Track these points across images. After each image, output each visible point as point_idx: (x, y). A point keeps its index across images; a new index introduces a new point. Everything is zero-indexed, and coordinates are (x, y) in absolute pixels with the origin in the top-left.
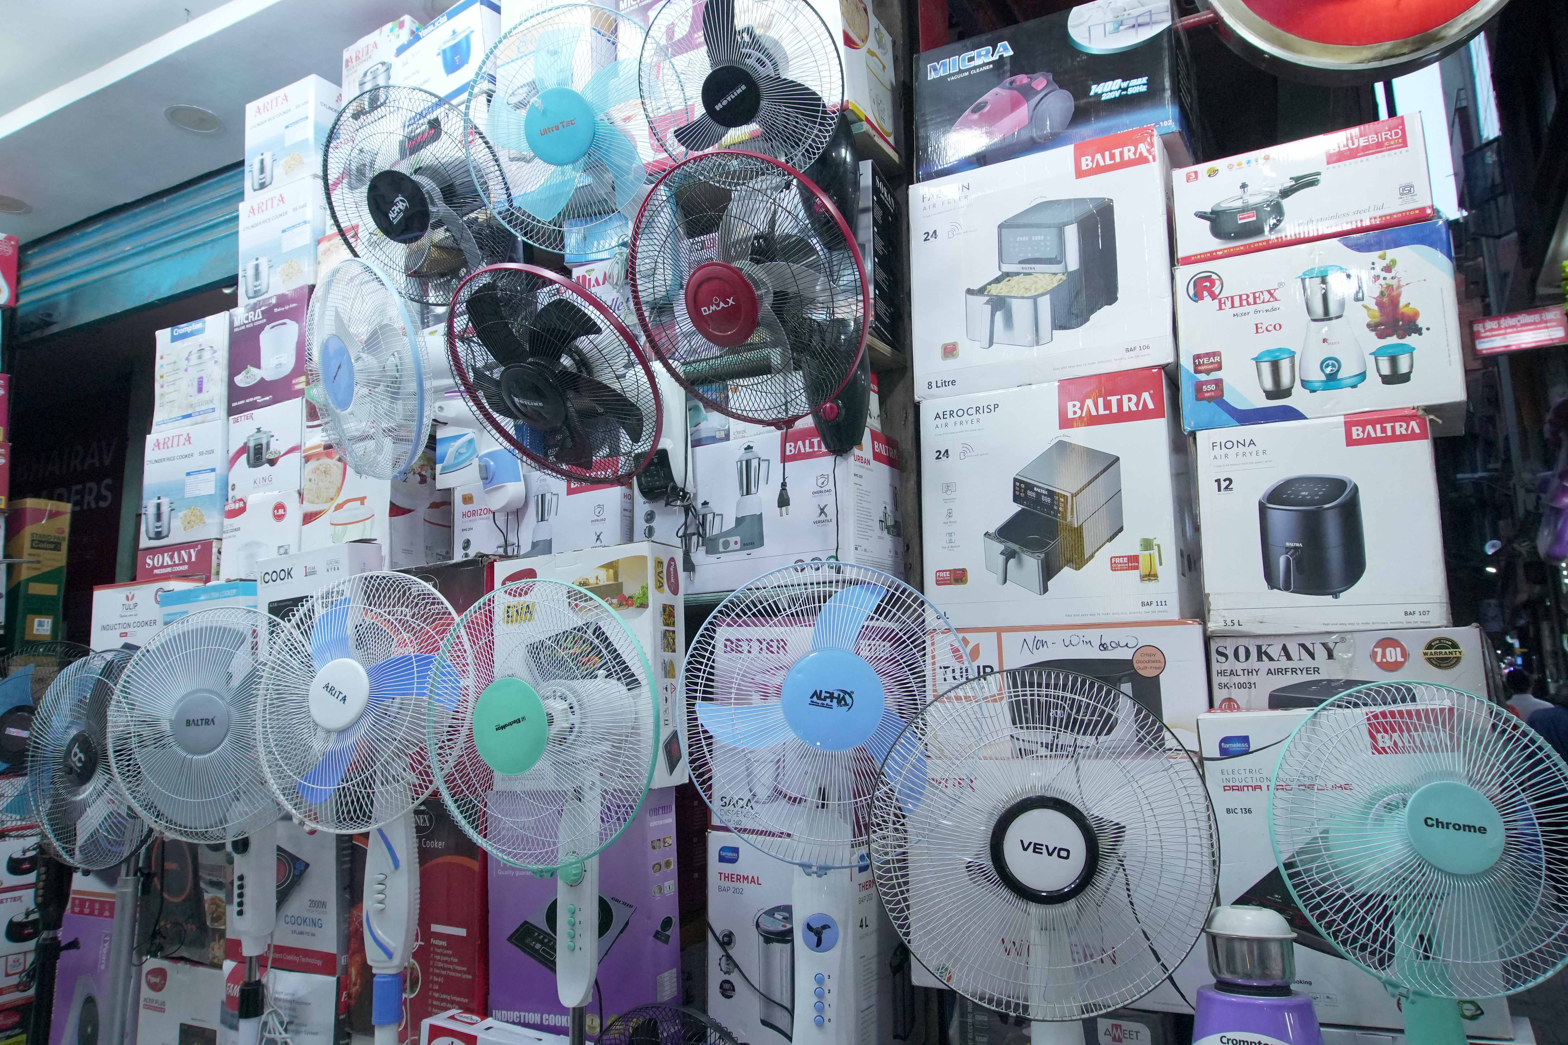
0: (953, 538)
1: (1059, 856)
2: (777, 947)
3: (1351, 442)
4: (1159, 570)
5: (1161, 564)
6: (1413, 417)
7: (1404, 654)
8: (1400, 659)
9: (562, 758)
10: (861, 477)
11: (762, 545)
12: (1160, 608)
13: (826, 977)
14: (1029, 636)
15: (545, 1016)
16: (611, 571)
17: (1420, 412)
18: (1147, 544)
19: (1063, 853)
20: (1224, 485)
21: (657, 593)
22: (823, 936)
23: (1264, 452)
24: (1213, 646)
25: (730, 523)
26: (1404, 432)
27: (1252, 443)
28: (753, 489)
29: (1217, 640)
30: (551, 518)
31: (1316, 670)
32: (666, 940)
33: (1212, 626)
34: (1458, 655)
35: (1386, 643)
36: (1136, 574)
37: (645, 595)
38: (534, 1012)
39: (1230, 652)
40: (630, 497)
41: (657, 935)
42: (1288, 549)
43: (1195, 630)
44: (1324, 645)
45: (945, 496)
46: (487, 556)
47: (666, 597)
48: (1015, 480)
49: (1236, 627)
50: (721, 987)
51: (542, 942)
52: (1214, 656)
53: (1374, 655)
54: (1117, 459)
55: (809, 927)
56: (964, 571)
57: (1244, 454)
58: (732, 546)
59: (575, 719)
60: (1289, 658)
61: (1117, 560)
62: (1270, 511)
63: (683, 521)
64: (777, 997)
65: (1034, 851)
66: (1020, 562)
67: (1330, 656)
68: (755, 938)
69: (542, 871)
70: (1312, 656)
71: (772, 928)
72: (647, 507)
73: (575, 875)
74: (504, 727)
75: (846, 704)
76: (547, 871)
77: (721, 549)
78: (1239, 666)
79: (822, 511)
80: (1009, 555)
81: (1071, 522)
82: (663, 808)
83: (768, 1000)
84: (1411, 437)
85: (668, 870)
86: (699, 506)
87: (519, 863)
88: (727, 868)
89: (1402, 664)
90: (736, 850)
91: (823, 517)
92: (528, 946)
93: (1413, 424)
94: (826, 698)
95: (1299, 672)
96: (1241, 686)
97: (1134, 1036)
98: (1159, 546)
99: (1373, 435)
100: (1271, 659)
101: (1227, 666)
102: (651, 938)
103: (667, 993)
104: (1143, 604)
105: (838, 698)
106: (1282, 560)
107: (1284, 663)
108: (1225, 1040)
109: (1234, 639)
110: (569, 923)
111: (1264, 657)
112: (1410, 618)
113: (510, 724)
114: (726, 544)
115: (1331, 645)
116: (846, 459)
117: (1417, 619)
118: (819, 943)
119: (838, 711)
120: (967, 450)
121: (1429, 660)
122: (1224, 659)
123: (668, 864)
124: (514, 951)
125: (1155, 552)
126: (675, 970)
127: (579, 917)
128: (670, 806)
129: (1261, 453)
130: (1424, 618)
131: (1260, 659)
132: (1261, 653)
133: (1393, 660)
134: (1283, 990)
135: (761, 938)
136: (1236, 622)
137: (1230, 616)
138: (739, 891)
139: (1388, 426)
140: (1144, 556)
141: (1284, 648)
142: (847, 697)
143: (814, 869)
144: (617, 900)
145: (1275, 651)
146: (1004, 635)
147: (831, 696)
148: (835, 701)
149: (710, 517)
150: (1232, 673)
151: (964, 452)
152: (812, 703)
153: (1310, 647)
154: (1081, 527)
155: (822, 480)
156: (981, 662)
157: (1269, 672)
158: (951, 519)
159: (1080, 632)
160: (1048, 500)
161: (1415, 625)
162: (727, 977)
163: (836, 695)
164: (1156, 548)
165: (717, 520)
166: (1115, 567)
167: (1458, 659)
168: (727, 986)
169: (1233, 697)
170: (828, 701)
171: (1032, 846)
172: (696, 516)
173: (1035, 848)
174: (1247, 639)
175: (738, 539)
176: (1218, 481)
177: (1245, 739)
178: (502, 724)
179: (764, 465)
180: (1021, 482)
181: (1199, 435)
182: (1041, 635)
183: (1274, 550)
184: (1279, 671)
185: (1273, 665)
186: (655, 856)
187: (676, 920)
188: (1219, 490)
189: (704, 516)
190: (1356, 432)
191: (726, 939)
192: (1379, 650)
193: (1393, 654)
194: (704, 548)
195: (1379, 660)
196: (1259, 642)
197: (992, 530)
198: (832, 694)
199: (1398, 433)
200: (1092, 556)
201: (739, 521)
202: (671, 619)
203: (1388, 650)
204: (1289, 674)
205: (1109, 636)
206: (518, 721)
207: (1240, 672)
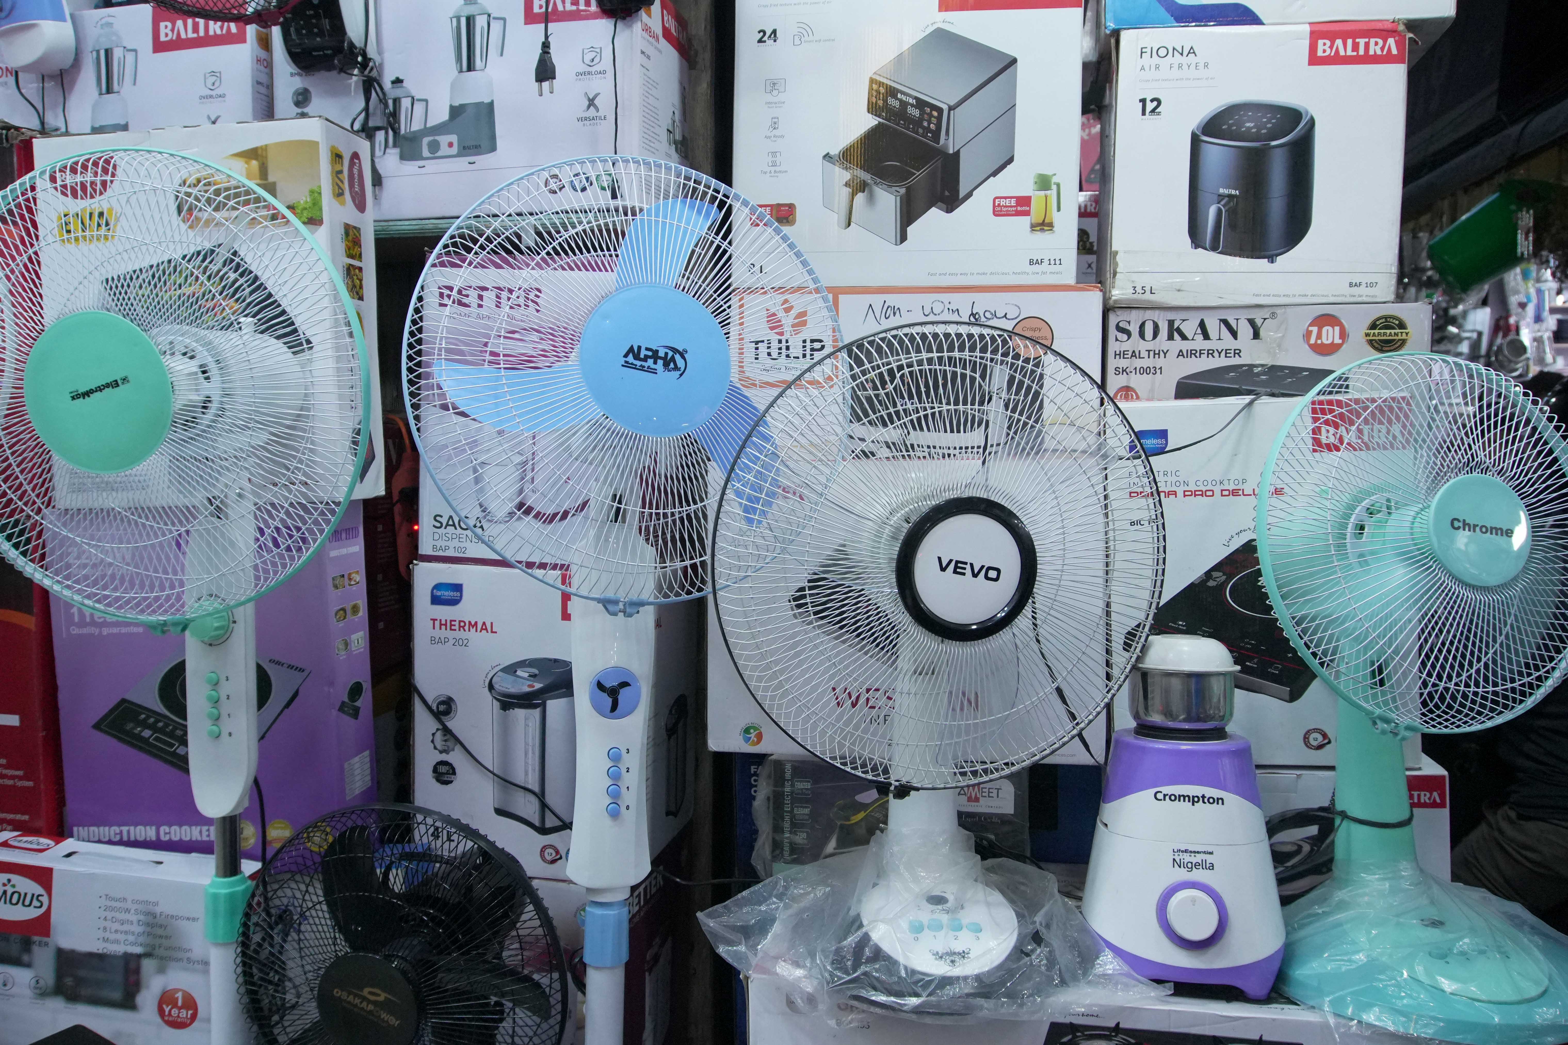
0: (778, 159)
1: (987, 577)
2: (520, 714)
3: (1314, 60)
4: (1057, 218)
5: (1059, 209)
6: (1392, 32)
7: (1343, 335)
8: (1338, 341)
9: (191, 450)
10: (648, 57)
11: (493, 148)
12: (1053, 268)
13: (624, 751)
14: (877, 300)
15: (164, 829)
16: (255, 164)
17: (1401, 28)
18: (1044, 183)
19: (991, 574)
20: (1150, 106)
21: (335, 203)
22: (621, 698)
23: (1206, 66)
24: (1113, 320)
25: (440, 114)
26: (1379, 52)
27: (1192, 51)
28: (478, 63)
29: (1119, 312)
30: (126, 89)
31: (1237, 353)
32: (355, 713)
33: (1119, 292)
34: (1404, 337)
35: (1325, 320)
36: (1025, 221)
37: (316, 203)
38: (145, 825)
39: (1134, 329)
40: (266, 64)
41: (342, 708)
42: (1221, 197)
43: (1093, 300)
44: (1252, 322)
45: (768, 97)
46: (17, 129)
47: (348, 213)
48: (872, 81)
49: (1148, 296)
50: (435, 770)
51: (153, 728)
52: (1112, 332)
53: (1308, 334)
54: (1014, 61)
55: (600, 686)
56: (791, 207)
57: (1180, 66)
58: (444, 150)
59: (213, 388)
60: (1206, 336)
61: (1002, 203)
62: (1203, 145)
63: (362, 104)
64: (520, 779)
65: (955, 572)
66: (871, 199)
67: (1256, 335)
68: (488, 705)
69: (165, 623)
70: (1234, 334)
71: (513, 690)
72: (298, 83)
73: (217, 629)
74: (87, 394)
75: (676, 368)
76: (175, 624)
77: (426, 153)
78: (1143, 346)
79: (591, 103)
80: (860, 187)
81: (946, 146)
82: (347, 530)
83: (506, 782)
84: (1386, 59)
85: (356, 618)
86: (387, 85)
87: (114, 613)
88: (444, 612)
89: (1339, 346)
90: (458, 588)
91: (592, 112)
92: (129, 734)
93: (1391, 41)
94: (646, 358)
95: (1216, 354)
96: (1145, 371)
97: (994, 794)
98: (1058, 185)
99: (1342, 53)
100: (1184, 337)
101: (1128, 346)
102: (335, 712)
103: (358, 785)
104: (1031, 262)
105: (664, 359)
106: (1212, 211)
107: (1199, 343)
108: (1160, 796)
109: (1141, 312)
110: (210, 698)
111: (1176, 335)
112: (1355, 290)
113: (100, 389)
114: (434, 147)
115: (1259, 322)
116: (630, 26)
117: (1363, 293)
118: (614, 707)
119: (665, 377)
120: (804, 33)
121: (1371, 342)
122: (1125, 337)
123: (355, 609)
124: (107, 743)
125: (1053, 193)
126: (367, 753)
127: (226, 688)
128: (357, 528)
129: (1201, 65)
130: (1370, 291)
131: (1171, 337)
132: (1174, 331)
133: (1329, 342)
134: (1219, 733)
135: (497, 704)
136: (1148, 289)
137: (1141, 281)
138: (462, 643)
139: (1362, 42)
140: (1038, 197)
141: (1202, 325)
142: (678, 357)
143: (621, 606)
144: (278, 663)
145: (1190, 327)
146: (841, 297)
147: (655, 355)
148: (660, 362)
149: (406, 103)
150: (1134, 354)
151: (801, 36)
152: (627, 365)
153: (1233, 324)
154: (957, 154)
155: (593, 55)
156: (808, 333)
157: (1180, 354)
158: (776, 132)
159: (945, 297)
160: (916, 113)
161: (1360, 300)
162: (444, 757)
163: (661, 354)
164: (1054, 187)
165: (419, 108)
166: (998, 211)
167: (1404, 342)
168: (443, 769)
169: (1132, 385)
170: (650, 362)
171: (952, 565)
172: (383, 101)
173: (956, 567)
174: (1157, 312)
175: (454, 138)
176: (1143, 101)
177: (1163, 434)
178: (82, 390)
179: (496, 26)
180: (881, 84)
181: (1125, 36)
182: (893, 300)
183: (1204, 197)
184: (1192, 353)
185: (1186, 346)
186: (334, 599)
187: (367, 686)
188: (1144, 113)
189: (397, 101)
190: (1323, 47)
191: (442, 708)
192: (1315, 330)
193: (1330, 335)
194: (397, 151)
195: (1312, 341)
196: (1171, 316)
197: (835, 151)
198: (656, 352)
199: (1371, 52)
200: (969, 195)
201: (456, 111)
202: (356, 251)
203: (1325, 329)
204: (1204, 356)
205: (984, 303)
206: (115, 384)
207: (1144, 354)
